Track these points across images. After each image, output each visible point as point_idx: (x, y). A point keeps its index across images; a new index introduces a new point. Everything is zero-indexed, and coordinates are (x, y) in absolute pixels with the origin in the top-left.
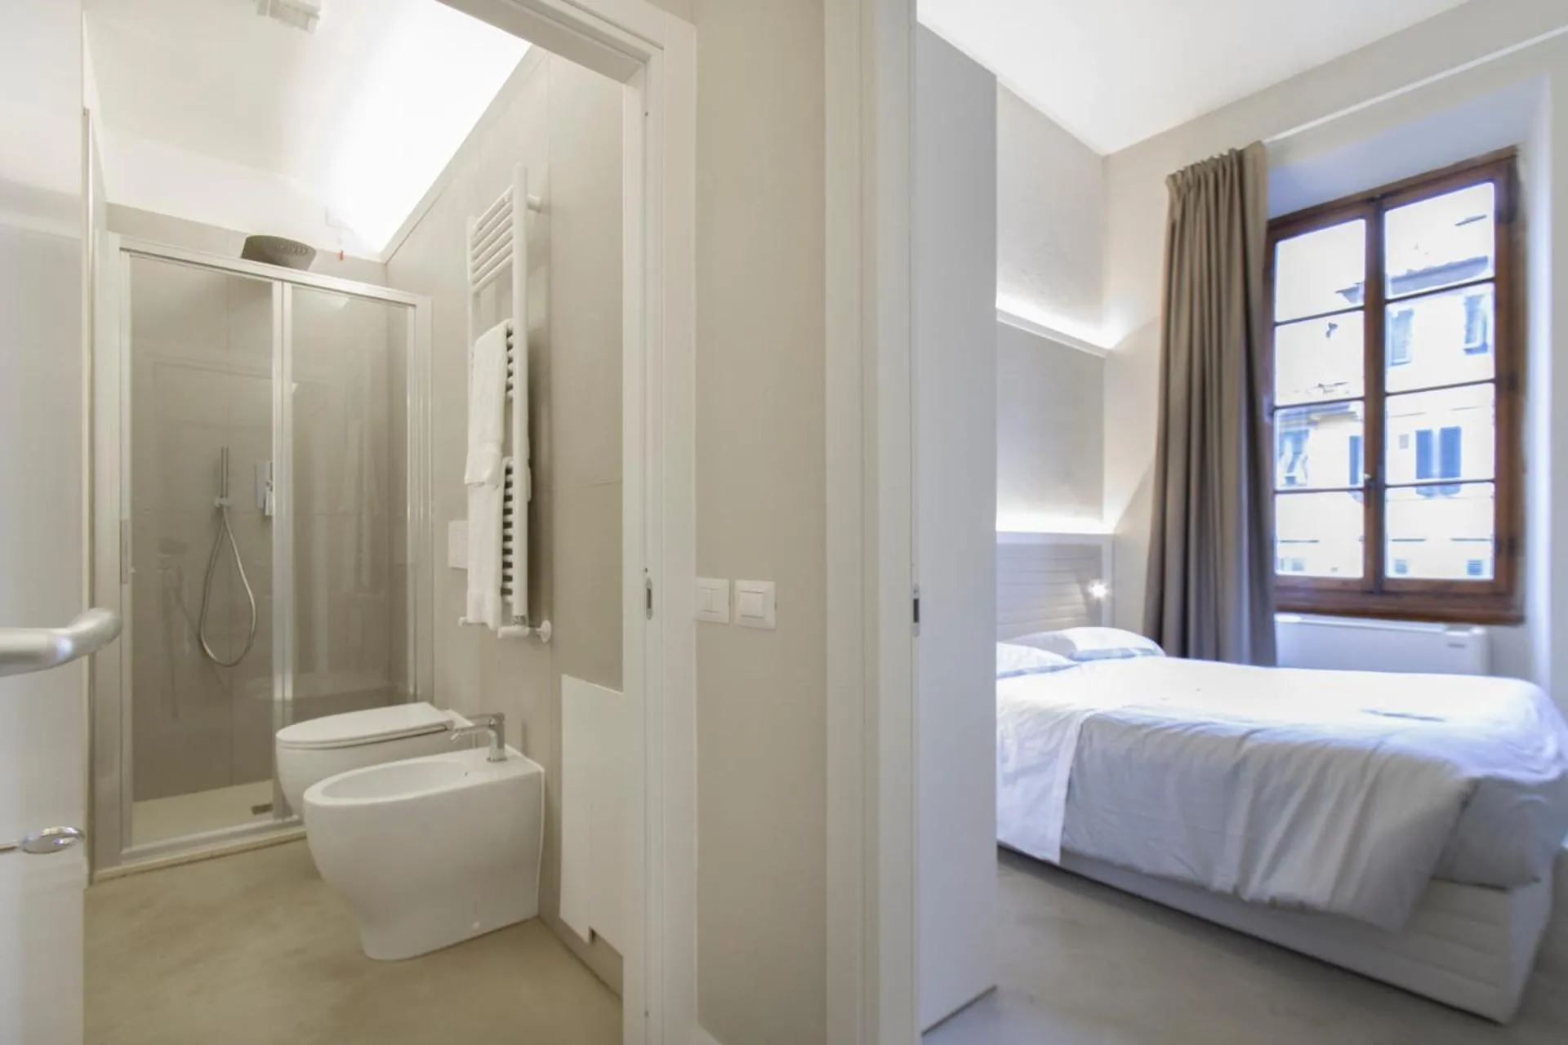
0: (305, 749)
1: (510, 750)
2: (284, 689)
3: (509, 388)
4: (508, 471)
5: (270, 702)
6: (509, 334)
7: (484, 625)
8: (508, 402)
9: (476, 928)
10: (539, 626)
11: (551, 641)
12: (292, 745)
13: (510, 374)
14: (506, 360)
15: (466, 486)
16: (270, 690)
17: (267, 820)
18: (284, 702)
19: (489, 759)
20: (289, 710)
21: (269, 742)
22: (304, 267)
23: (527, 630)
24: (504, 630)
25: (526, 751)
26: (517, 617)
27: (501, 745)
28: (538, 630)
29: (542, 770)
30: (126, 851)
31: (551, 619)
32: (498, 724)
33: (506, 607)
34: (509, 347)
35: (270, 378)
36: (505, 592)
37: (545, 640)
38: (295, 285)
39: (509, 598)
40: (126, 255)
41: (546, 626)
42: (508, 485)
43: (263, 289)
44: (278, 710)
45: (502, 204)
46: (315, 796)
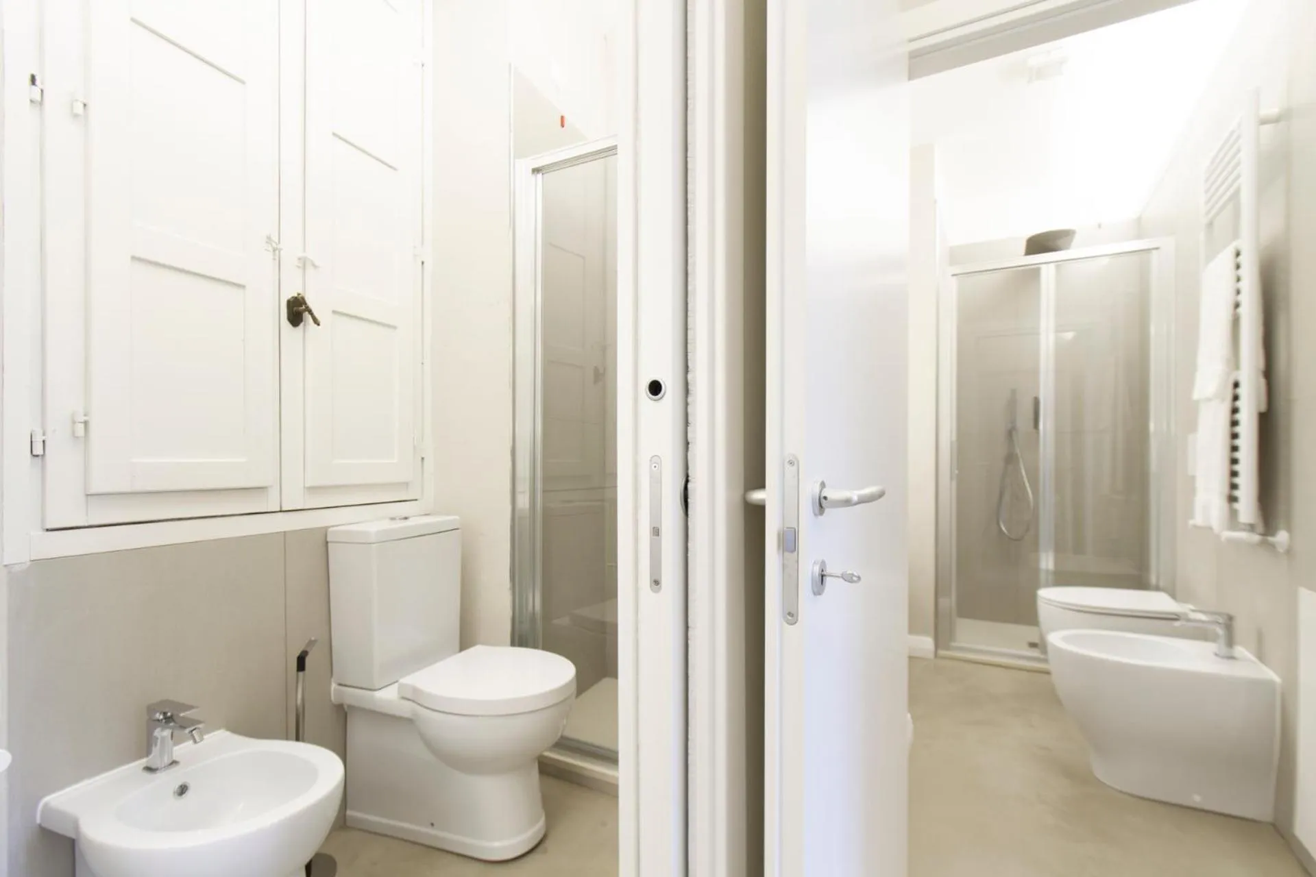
0: (1056, 606)
1: (1239, 650)
2: (1047, 562)
3: (1237, 305)
4: (1236, 385)
5: (1037, 570)
6: (1238, 254)
7: (1210, 528)
8: (1236, 322)
9: (1197, 800)
10: (1273, 534)
11: (1289, 552)
12: (1049, 602)
13: (1238, 292)
14: (1234, 279)
15: (1197, 402)
16: (1037, 561)
17: (1035, 653)
18: (1047, 571)
19: (1216, 655)
20: (1051, 578)
21: (1034, 598)
22: (1067, 247)
23: (1256, 538)
24: (1228, 534)
25: (1261, 656)
26: (1244, 524)
27: (1230, 642)
28: (1270, 539)
29: (1277, 679)
30: (953, 644)
31: (1289, 530)
32: (1229, 623)
33: (1233, 514)
34: (1238, 267)
35: (1038, 334)
36: (1232, 499)
37: (1281, 550)
38: (1056, 263)
39: (1236, 505)
40: (955, 277)
41: (1282, 537)
42: (1236, 398)
43: (1033, 274)
44: (1043, 577)
45: (1232, 133)
46: (1055, 639)
